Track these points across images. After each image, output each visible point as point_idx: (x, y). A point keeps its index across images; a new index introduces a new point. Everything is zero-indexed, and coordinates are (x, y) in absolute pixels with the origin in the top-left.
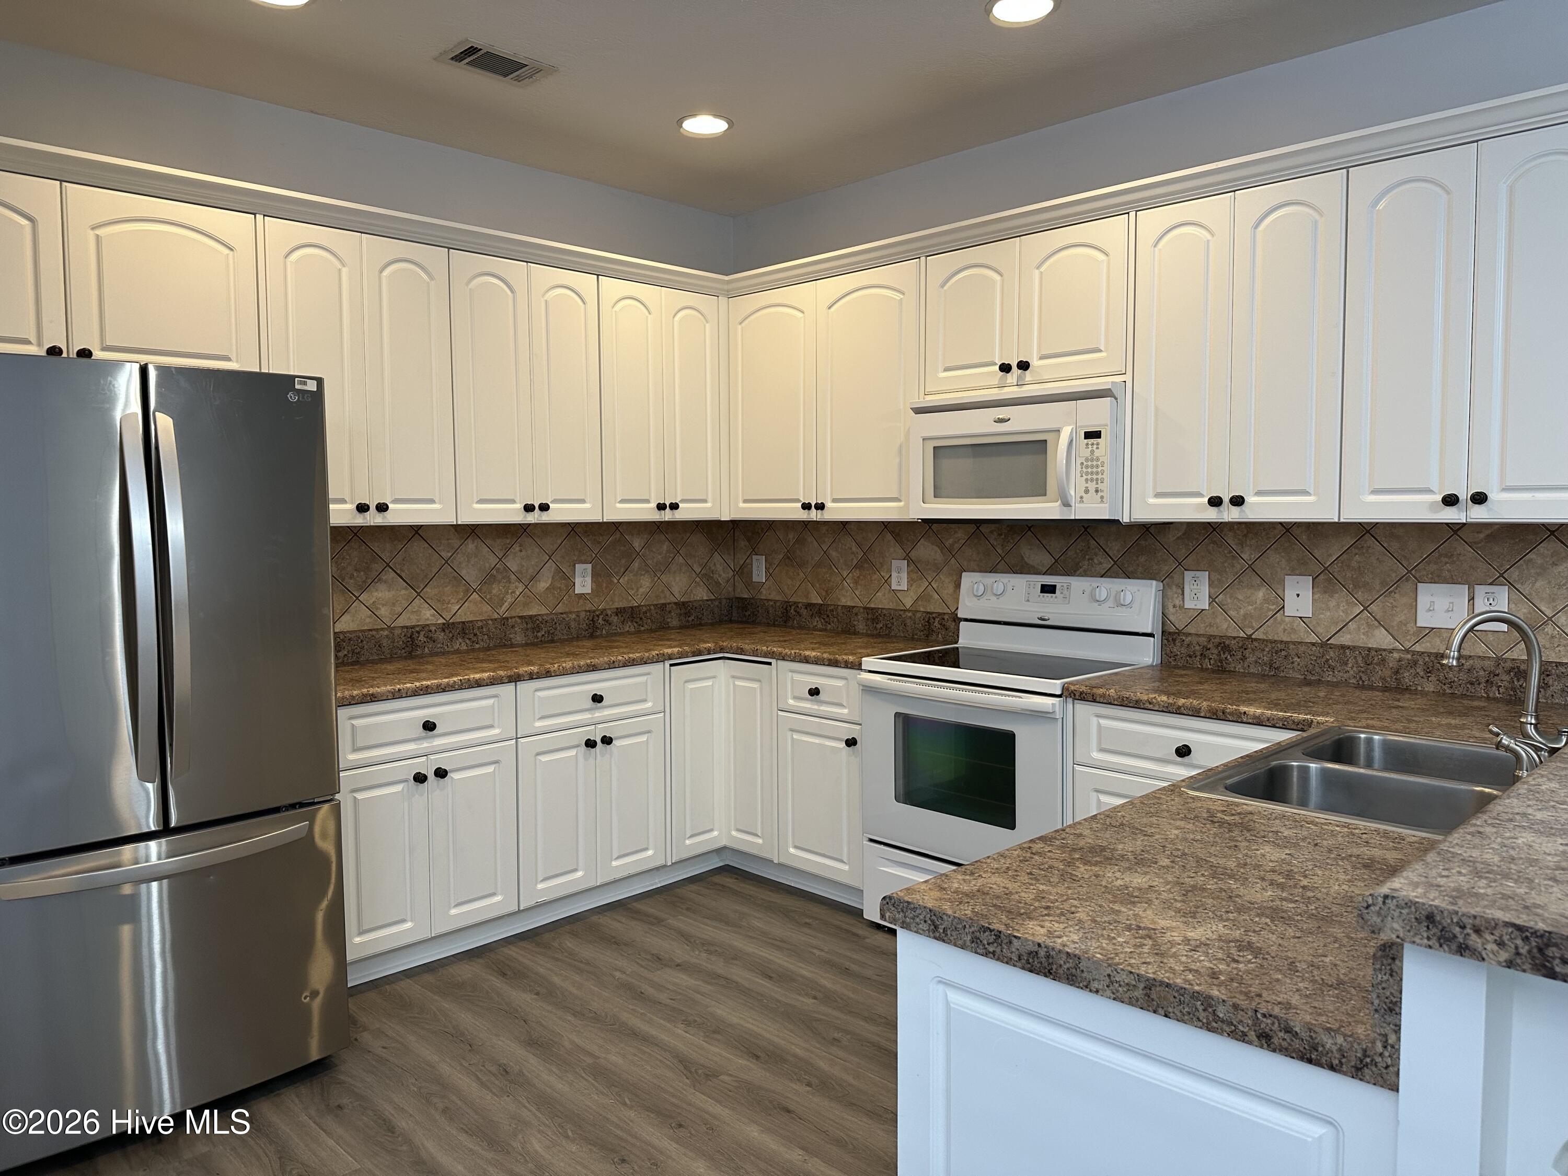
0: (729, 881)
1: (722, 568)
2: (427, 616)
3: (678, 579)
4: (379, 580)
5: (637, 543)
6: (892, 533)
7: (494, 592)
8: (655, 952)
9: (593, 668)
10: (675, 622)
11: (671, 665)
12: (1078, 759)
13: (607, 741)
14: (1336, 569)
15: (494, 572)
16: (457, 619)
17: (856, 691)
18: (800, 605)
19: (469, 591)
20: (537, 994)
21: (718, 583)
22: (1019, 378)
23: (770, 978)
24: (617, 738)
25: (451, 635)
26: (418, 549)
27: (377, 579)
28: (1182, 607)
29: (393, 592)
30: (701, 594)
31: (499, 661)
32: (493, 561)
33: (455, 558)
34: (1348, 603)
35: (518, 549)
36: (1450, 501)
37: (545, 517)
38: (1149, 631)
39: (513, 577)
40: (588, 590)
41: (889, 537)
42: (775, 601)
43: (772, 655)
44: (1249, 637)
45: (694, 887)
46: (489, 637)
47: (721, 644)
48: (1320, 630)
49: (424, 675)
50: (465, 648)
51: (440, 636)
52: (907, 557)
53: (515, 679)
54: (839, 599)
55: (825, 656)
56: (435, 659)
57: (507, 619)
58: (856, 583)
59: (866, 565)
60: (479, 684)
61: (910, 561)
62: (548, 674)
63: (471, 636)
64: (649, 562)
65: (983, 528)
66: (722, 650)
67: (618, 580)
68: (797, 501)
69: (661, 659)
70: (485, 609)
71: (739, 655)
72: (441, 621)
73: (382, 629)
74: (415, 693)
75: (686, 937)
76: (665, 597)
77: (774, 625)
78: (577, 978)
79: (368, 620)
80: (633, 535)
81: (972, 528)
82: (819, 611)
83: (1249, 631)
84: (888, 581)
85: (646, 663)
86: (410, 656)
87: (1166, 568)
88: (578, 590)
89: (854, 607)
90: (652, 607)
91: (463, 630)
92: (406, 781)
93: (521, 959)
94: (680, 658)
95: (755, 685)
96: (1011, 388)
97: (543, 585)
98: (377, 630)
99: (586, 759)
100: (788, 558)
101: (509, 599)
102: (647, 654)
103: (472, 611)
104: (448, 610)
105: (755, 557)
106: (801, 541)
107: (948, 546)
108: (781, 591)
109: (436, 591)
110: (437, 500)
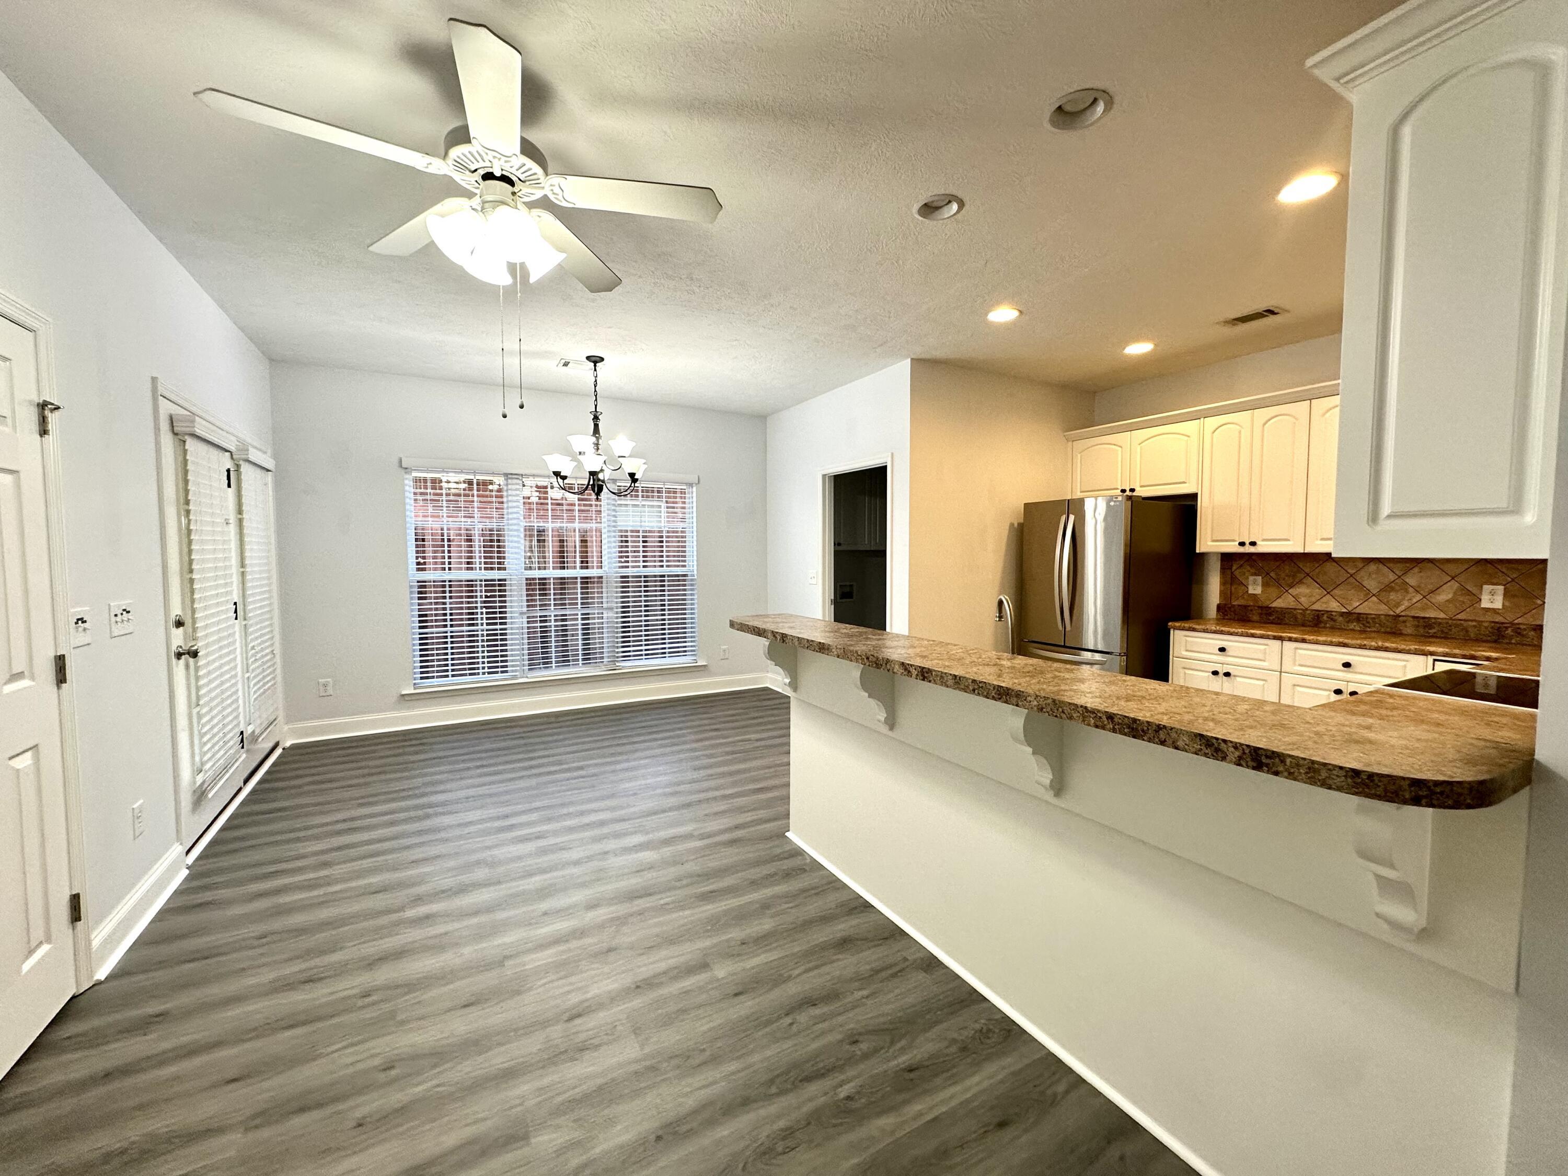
2: (1334, 606)
4: (1302, 582)
7: (1392, 597)
9: (1344, 645)
11: (1435, 660)
13: (1353, 693)
15: (1393, 584)
16: (1357, 611)
19: (1369, 594)
32: (1392, 577)
33: (1359, 574)
39: (1411, 590)
40: (1496, 605)
46: (1381, 625)
50: (1363, 630)
51: (1341, 619)
53: (1279, 638)
57: (1401, 616)
60: (1253, 636)
63: (1366, 623)
70: (1381, 608)
72: (1343, 610)
73: (1300, 609)
74: (1215, 632)
79: (1292, 604)
85: (1400, 652)
86: (1316, 625)
88: (1486, 605)
91: (1359, 618)
97: (1444, 596)
98: (1297, 609)
101: (1406, 604)
102: (1407, 647)
103: (1371, 607)
104: (1351, 605)
109: (1343, 592)
110: (1290, 539)
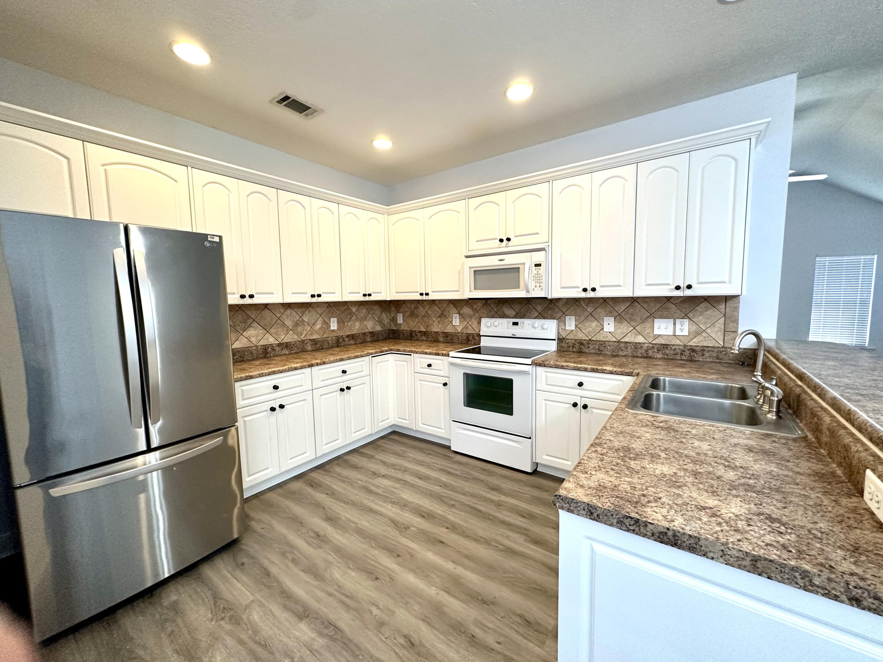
0: (396, 437)
1: (386, 318)
2: (272, 340)
3: (369, 323)
4: (251, 326)
5: (354, 309)
7: (299, 330)
8: (373, 470)
9: (342, 360)
10: (369, 340)
11: (372, 357)
12: (538, 388)
13: (348, 388)
14: (623, 314)
15: (298, 322)
16: (284, 341)
17: (446, 364)
18: (417, 332)
19: (288, 330)
20: (327, 494)
21: (384, 324)
22: (506, 244)
23: (421, 478)
24: (353, 386)
25: (282, 348)
26: (266, 313)
27: (250, 326)
28: (565, 329)
29: (257, 332)
30: (378, 328)
31: (303, 358)
33: (282, 317)
34: (628, 326)
35: (308, 313)
36: (678, 288)
37: (320, 300)
38: (554, 338)
39: (306, 324)
40: (336, 328)
41: (452, 305)
42: (407, 331)
43: (412, 352)
44: (590, 340)
45: (383, 441)
46: (297, 348)
47: (391, 347)
48: (617, 336)
49: (272, 366)
50: (288, 353)
51: (278, 348)
52: (459, 313)
53: (311, 366)
54: (432, 329)
55: (433, 351)
56: (276, 358)
57: (304, 340)
58: (439, 323)
59: (443, 316)
60: (296, 369)
61: (460, 314)
62: (324, 363)
63: (290, 348)
64: (359, 317)
65: (489, 302)
66: (391, 350)
67: (347, 324)
68: (418, 292)
69: (368, 355)
71: (398, 352)
72: (277, 342)
73: (253, 347)
74: (269, 374)
75: (384, 463)
76: (365, 330)
77: (407, 339)
78: (343, 485)
79: (247, 343)
80: (352, 306)
81: (484, 302)
82: (424, 333)
83: (590, 338)
84: (451, 322)
85: (362, 357)
86: (265, 357)
87: (559, 315)
88: (332, 328)
89: (438, 332)
90: (360, 334)
91: (287, 346)
92: (266, 411)
93: (319, 478)
94: (375, 354)
95: (405, 363)
96: (503, 247)
97: (318, 326)
98: (250, 347)
99: (340, 396)
100: (411, 314)
101: (305, 333)
102: (363, 353)
103: (290, 338)
104: (280, 338)
105: (398, 314)
106: (416, 308)
107: (475, 307)
108: (409, 327)
109: (275, 330)
110: (275, 293)
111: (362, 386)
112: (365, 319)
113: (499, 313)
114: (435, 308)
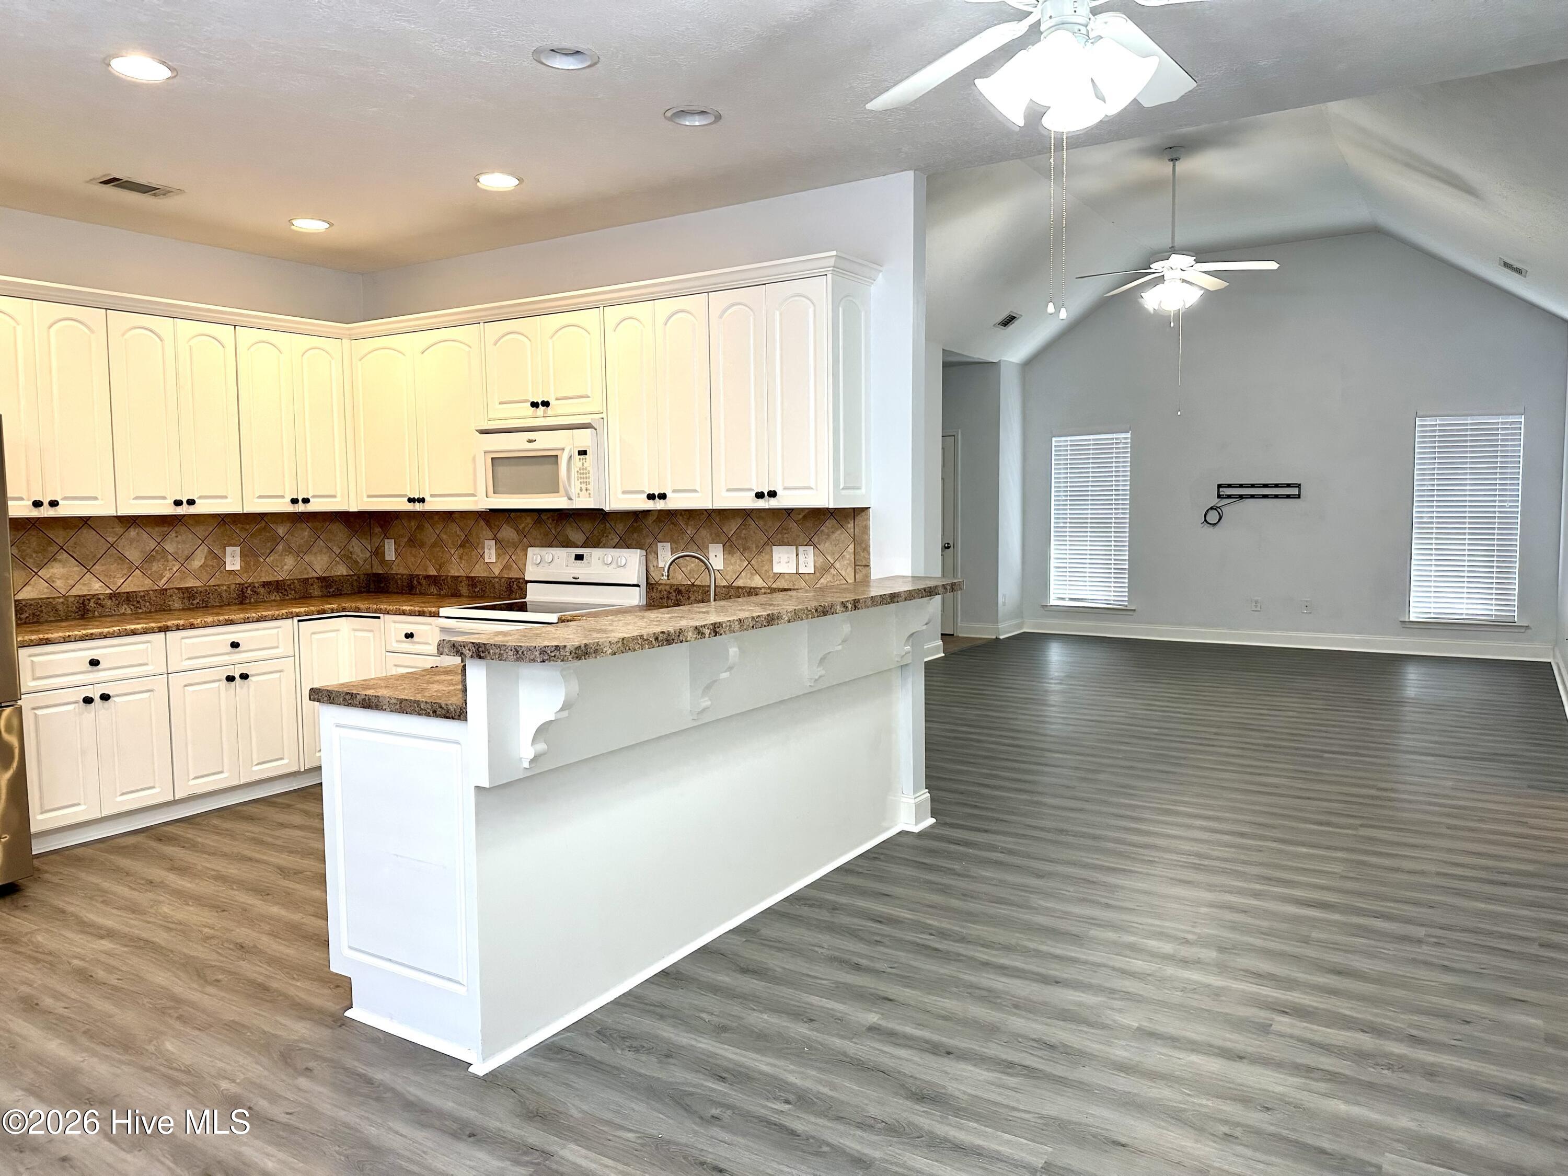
1: (360, 549)
2: (97, 587)
3: (319, 558)
4: (55, 560)
5: (281, 530)
6: (484, 520)
7: (154, 569)
9: (231, 622)
10: (317, 593)
11: (299, 621)
13: (244, 677)
14: (734, 538)
15: (154, 553)
16: (122, 590)
17: (434, 631)
18: (421, 577)
19: (131, 567)
21: (356, 562)
22: (543, 412)
24: (253, 675)
25: (117, 602)
26: (87, 535)
27: (53, 559)
28: (657, 566)
29: (66, 570)
30: (342, 570)
31: (155, 619)
32: (153, 544)
33: (119, 543)
34: (741, 560)
35: (174, 535)
36: (760, 495)
37: (192, 510)
38: (635, 583)
39: (170, 557)
40: (237, 567)
41: (482, 523)
42: (402, 575)
43: (380, 611)
44: (693, 585)
46: (150, 604)
47: (344, 605)
48: (728, 578)
49: (90, 627)
50: (130, 612)
51: (109, 603)
52: (495, 538)
53: (165, 629)
54: (449, 571)
55: (416, 609)
56: (103, 619)
57: (166, 590)
58: (461, 558)
59: (467, 545)
60: (134, 633)
61: (498, 542)
62: (192, 626)
63: (135, 603)
64: (293, 546)
65: (544, 517)
66: (344, 610)
67: (265, 560)
68: (403, 496)
69: (290, 616)
70: (146, 582)
71: (356, 613)
72: (108, 591)
73: (58, 597)
74: (83, 639)
76: (308, 573)
77: (402, 593)
78: (217, 837)
79: (46, 591)
80: (277, 523)
81: (536, 516)
82: (435, 580)
83: (693, 581)
84: (482, 556)
85: (276, 619)
86: (82, 617)
87: (649, 541)
88: (229, 567)
89: (459, 577)
90: (296, 581)
91: (128, 598)
92: (76, 702)
93: (175, 831)
94: (306, 615)
95: (370, 635)
96: (539, 418)
97: (197, 563)
98: (53, 598)
99: (226, 690)
100: (411, 540)
101: (168, 575)
102: (277, 612)
103: (136, 583)
104: (115, 584)
105: (386, 541)
106: (420, 527)
107: (521, 528)
108: (407, 567)
109: (104, 568)
110: (99, 497)
111: (277, 675)
112: (309, 549)
113: (561, 538)
114: (454, 528)
